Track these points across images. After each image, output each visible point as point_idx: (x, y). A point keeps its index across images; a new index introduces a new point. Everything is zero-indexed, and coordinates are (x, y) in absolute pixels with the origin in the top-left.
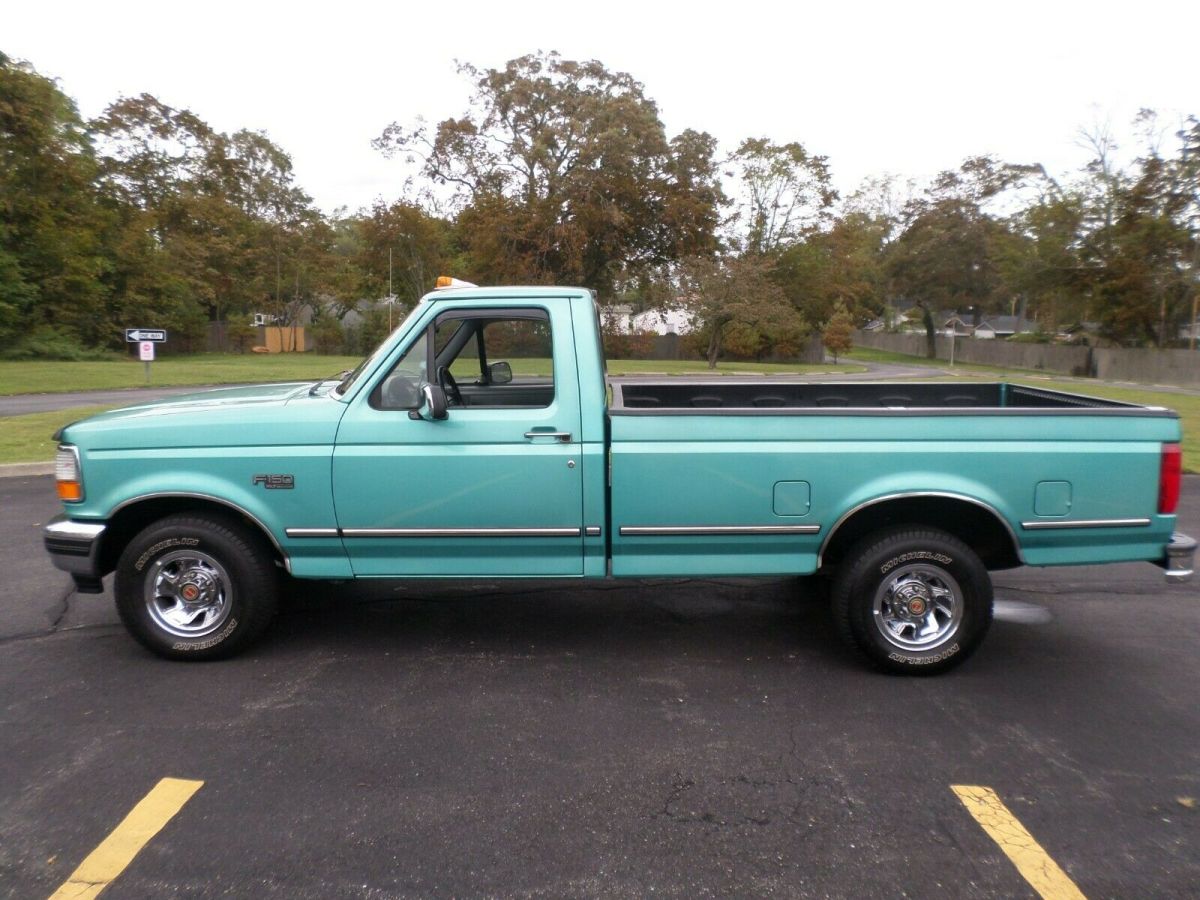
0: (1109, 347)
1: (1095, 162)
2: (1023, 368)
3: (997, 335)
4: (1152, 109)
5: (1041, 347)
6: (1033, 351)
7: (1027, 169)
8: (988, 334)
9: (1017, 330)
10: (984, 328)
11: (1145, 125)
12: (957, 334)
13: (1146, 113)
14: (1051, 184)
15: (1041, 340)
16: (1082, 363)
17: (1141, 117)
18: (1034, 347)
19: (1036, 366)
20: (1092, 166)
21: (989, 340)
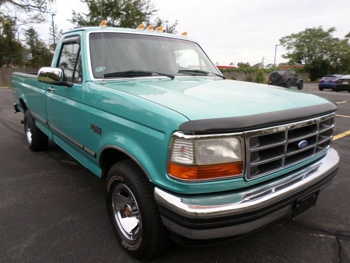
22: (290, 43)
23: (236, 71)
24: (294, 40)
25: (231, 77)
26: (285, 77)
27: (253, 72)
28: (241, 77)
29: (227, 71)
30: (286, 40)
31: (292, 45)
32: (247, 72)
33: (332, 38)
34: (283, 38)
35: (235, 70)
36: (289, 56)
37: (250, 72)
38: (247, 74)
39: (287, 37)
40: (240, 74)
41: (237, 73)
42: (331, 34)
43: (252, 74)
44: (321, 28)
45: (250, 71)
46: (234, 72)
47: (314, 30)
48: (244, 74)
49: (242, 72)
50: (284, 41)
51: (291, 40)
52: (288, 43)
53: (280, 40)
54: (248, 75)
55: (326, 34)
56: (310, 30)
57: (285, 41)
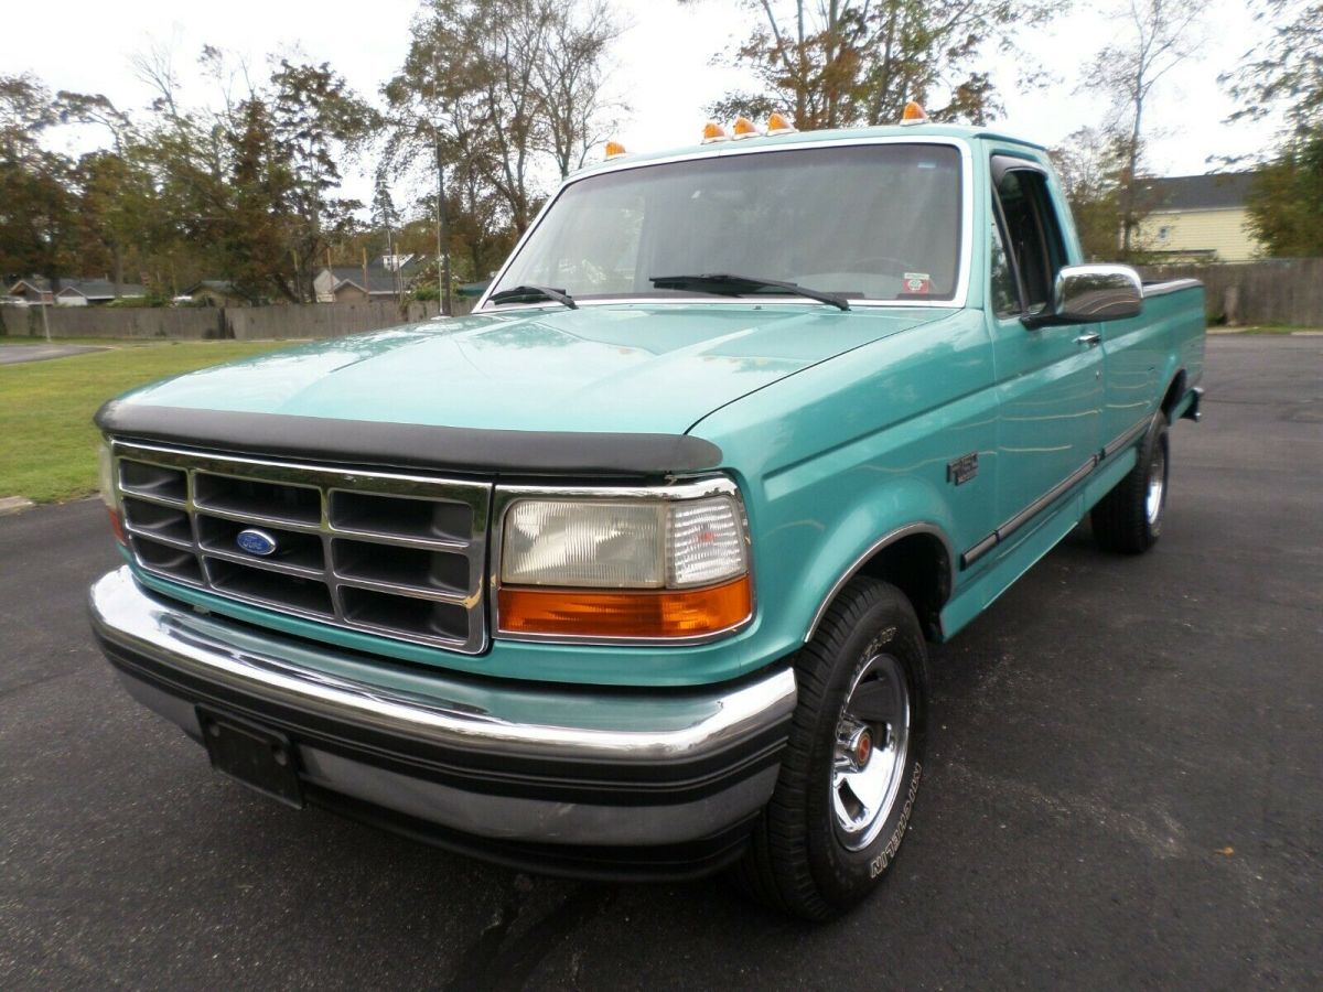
0: (240, 306)
1: (160, 101)
2: (137, 337)
3: (89, 301)
4: (216, 48)
5: (158, 312)
6: (147, 317)
7: (88, 100)
8: (80, 301)
9: (117, 293)
10: (69, 293)
11: (211, 63)
12: (32, 303)
13: (210, 51)
14: (123, 122)
15: (156, 303)
16: (215, 326)
17: (206, 56)
18: (149, 311)
19: (157, 334)
20: (158, 105)
21: (82, 307)
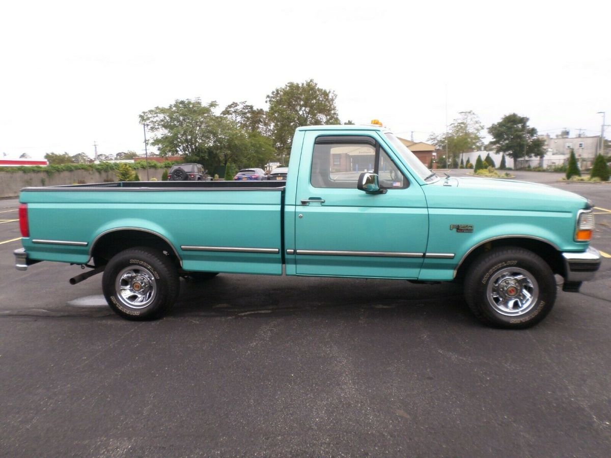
22: (155, 122)
23: (83, 169)
24: (161, 116)
25: (74, 180)
26: (193, 175)
27: (111, 169)
28: (92, 178)
29: (67, 170)
30: (150, 116)
31: (159, 125)
32: (101, 170)
33: (215, 116)
34: (144, 113)
35: (80, 168)
36: (156, 142)
37: (106, 171)
38: (103, 172)
39: (151, 111)
40: (90, 173)
41: (86, 172)
42: (212, 109)
43: (110, 172)
44: (199, 101)
45: (107, 168)
46: (79, 170)
47: (189, 103)
48: (97, 174)
49: (92, 170)
50: (145, 118)
51: (157, 116)
52: (152, 121)
53: (141, 116)
54: (104, 174)
55: (207, 110)
56: (182, 102)
57: (148, 119)
